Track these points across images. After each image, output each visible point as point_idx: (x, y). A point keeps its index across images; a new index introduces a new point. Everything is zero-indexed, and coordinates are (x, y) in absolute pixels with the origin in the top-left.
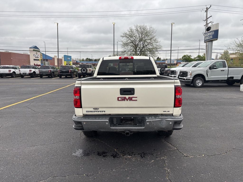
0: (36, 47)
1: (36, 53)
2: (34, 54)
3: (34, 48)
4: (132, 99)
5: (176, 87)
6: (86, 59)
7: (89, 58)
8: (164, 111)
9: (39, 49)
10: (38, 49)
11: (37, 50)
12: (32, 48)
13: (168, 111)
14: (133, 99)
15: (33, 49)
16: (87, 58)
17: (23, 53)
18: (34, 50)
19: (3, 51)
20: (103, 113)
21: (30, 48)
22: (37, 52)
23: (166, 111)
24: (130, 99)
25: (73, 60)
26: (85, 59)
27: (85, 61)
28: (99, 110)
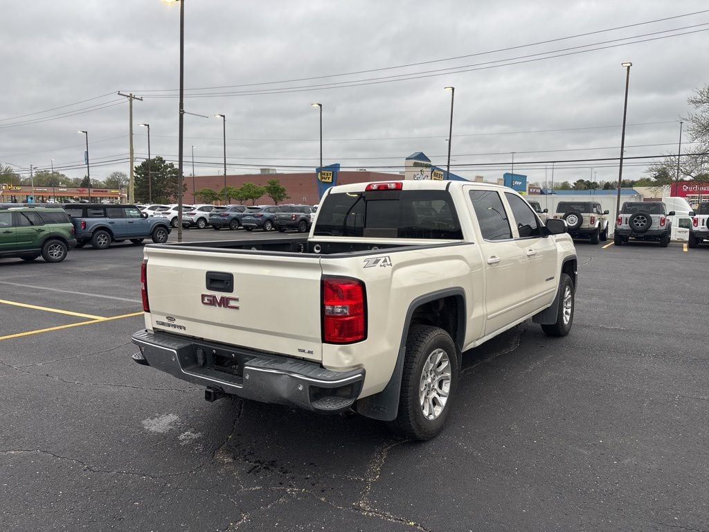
0: (421, 156)
1: (421, 171)
2: (416, 173)
3: (415, 158)
4: (228, 303)
5: (325, 279)
6: (575, 184)
7: (586, 180)
8: (300, 350)
9: (430, 161)
10: (426, 159)
11: (422, 162)
12: (412, 159)
13: (309, 352)
14: (232, 303)
15: (414, 161)
16: (581, 181)
17: (398, 173)
18: (416, 165)
19: (355, 170)
20: (182, 332)
21: (407, 159)
22: (424, 169)
23: (304, 351)
24: (224, 302)
25: (530, 188)
26: (572, 183)
27: (571, 189)
28: (175, 323)
